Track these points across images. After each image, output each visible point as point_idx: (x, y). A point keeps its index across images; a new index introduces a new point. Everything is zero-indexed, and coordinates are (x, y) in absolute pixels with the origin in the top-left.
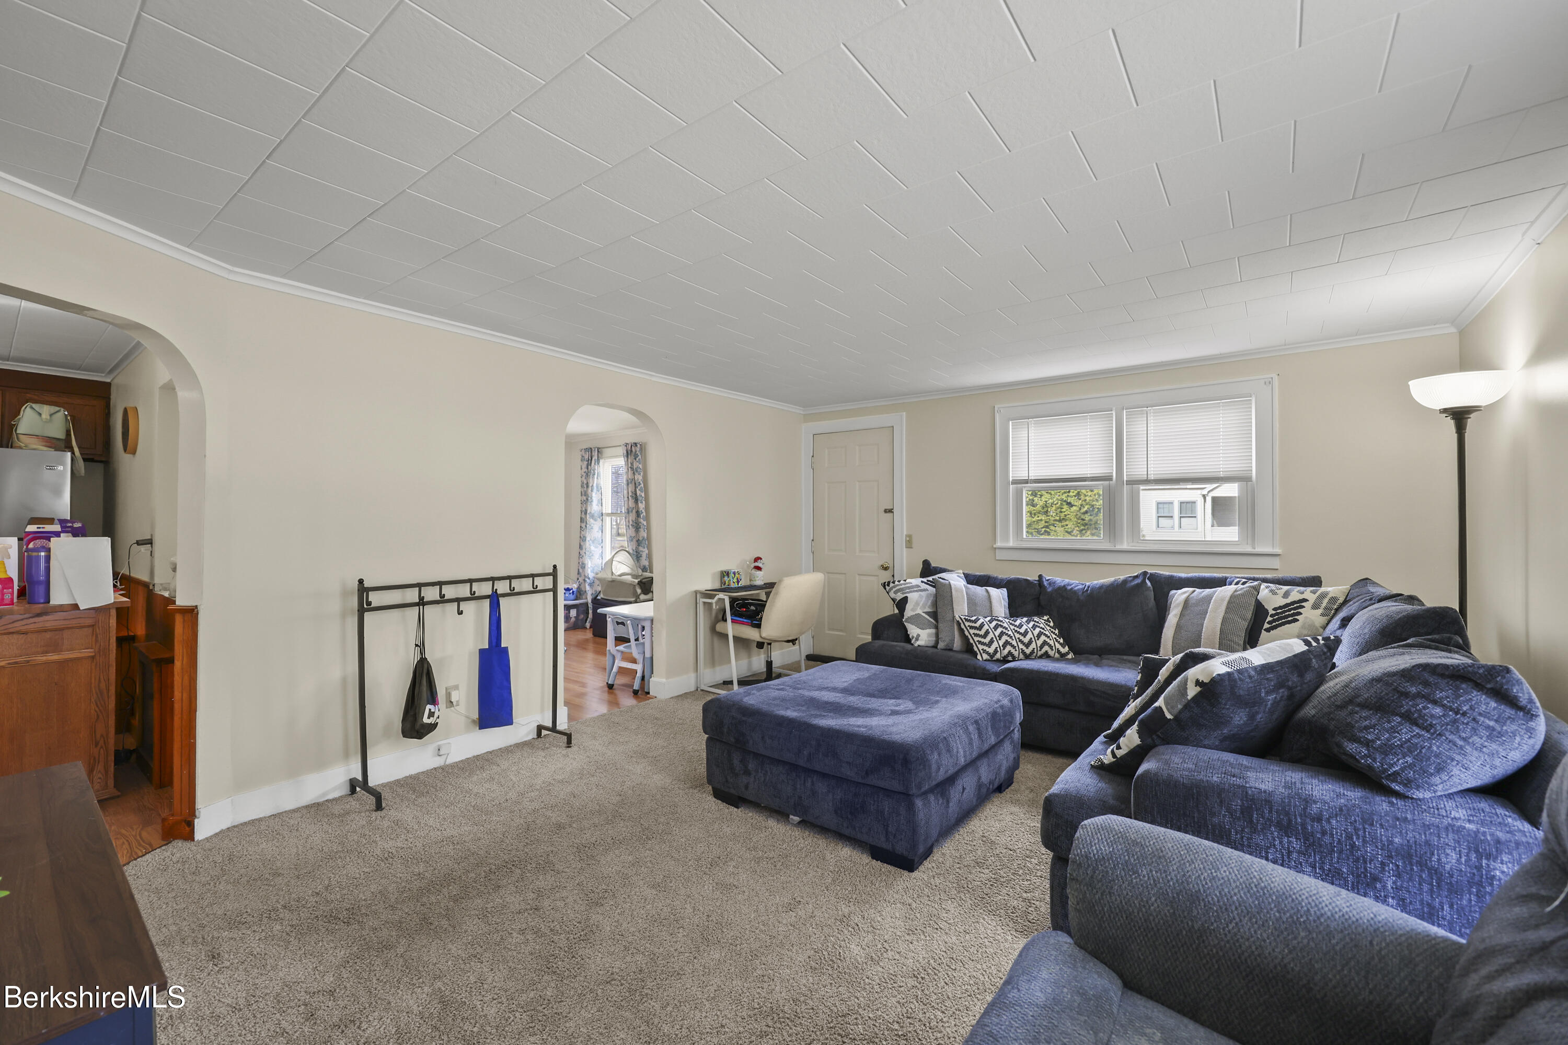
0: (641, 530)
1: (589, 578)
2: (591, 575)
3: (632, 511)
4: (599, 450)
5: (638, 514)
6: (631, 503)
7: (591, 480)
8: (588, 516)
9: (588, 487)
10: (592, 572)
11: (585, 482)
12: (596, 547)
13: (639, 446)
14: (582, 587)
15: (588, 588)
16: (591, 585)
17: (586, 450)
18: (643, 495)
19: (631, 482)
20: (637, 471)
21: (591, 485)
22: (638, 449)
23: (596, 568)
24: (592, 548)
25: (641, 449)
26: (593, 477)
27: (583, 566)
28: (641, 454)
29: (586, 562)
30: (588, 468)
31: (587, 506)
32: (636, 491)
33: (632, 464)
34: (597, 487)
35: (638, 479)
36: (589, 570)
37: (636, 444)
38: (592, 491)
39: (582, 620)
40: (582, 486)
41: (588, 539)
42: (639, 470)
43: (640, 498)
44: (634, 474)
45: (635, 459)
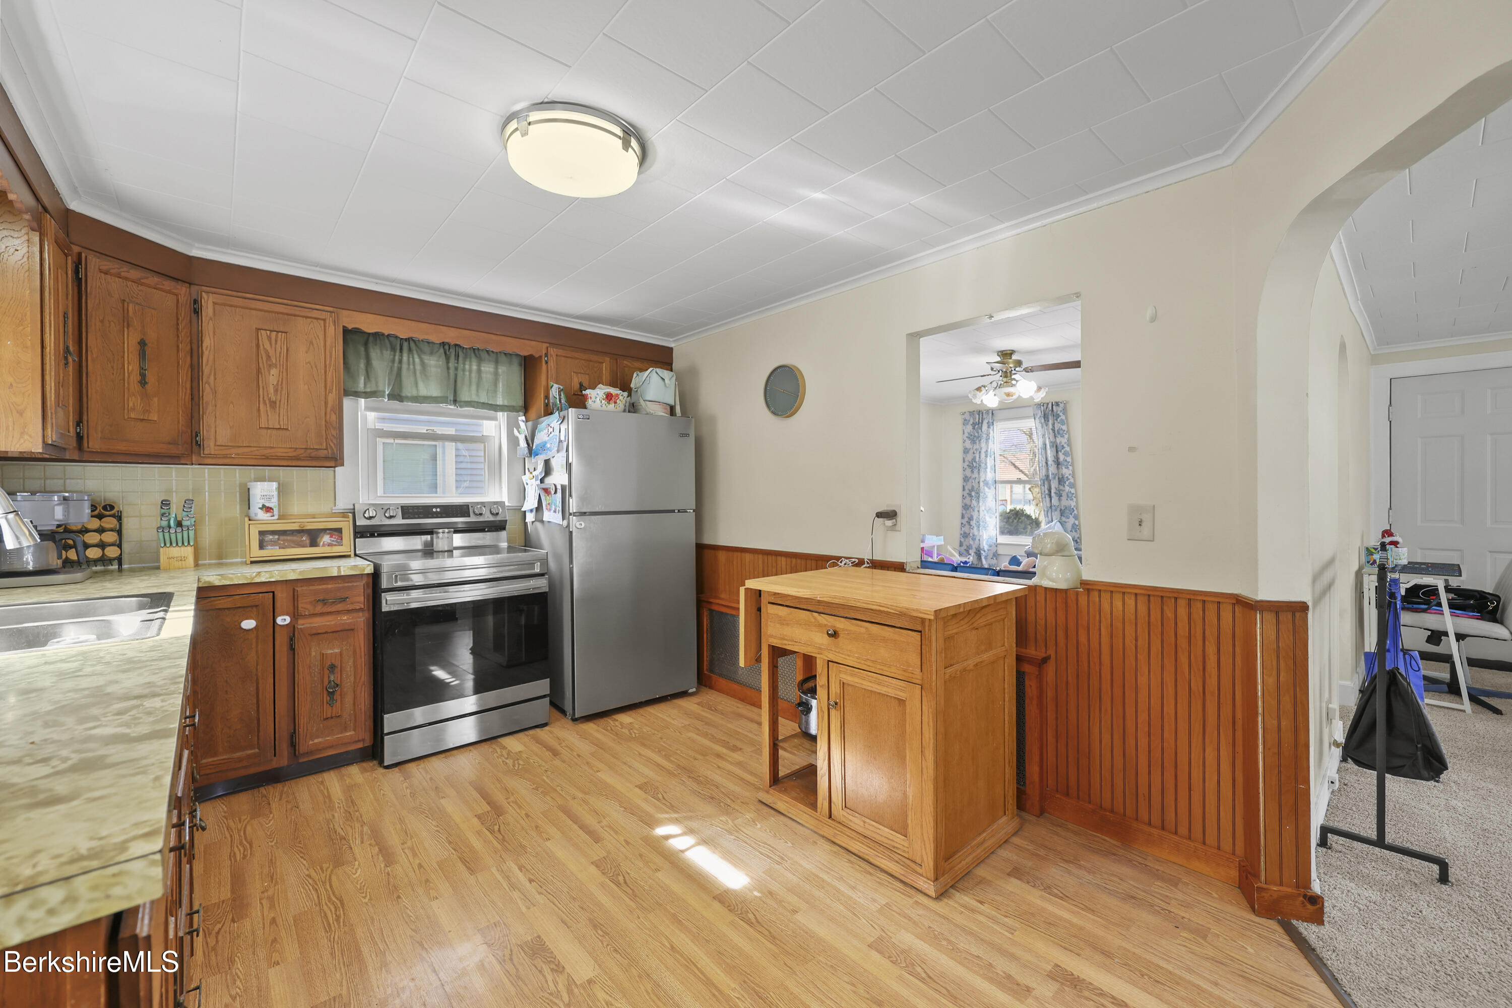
4: (994, 414)
13: (1062, 405)
17: (971, 413)
18: (1068, 460)
19: (1049, 446)
22: (1061, 409)
25: (1065, 409)
26: (985, 442)
28: (1065, 414)
30: (975, 433)
31: (977, 474)
32: (1056, 455)
33: (1050, 426)
35: (1061, 443)
37: (1057, 404)
42: (1061, 432)
43: (1065, 464)
44: (1055, 437)
45: (1057, 420)
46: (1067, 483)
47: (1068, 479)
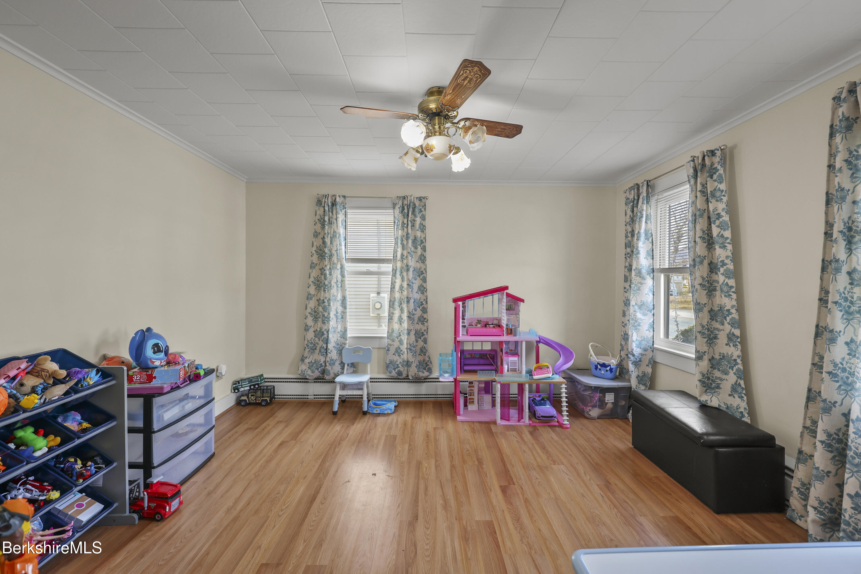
0: (718, 293)
1: (633, 355)
2: (637, 351)
3: (701, 262)
4: (649, 184)
5: (713, 268)
6: (701, 249)
7: (637, 225)
8: (633, 273)
9: (633, 235)
10: (638, 347)
11: (630, 229)
12: (644, 315)
13: (718, 153)
14: (624, 363)
15: (631, 367)
16: (637, 364)
17: (631, 188)
18: (727, 234)
19: (701, 216)
20: (713, 195)
21: (636, 232)
22: (716, 159)
23: (644, 343)
24: (639, 315)
25: (723, 159)
26: (640, 221)
27: (626, 337)
28: (724, 165)
29: (630, 333)
30: (633, 211)
31: (632, 260)
32: (710, 228)
33: (704, 186)
34: (646, 235)
35: (715, 209)
36: (634, 345)
37: (712, 153)
38: (638, 240)
39: (623, 407)
40: (626, 237)
41: (633, 303)
42: (718, 194)
43: (721, 240)
44: (707, 201)
45: (711, 177)
46: (722, 270)
47: (724, 264)
